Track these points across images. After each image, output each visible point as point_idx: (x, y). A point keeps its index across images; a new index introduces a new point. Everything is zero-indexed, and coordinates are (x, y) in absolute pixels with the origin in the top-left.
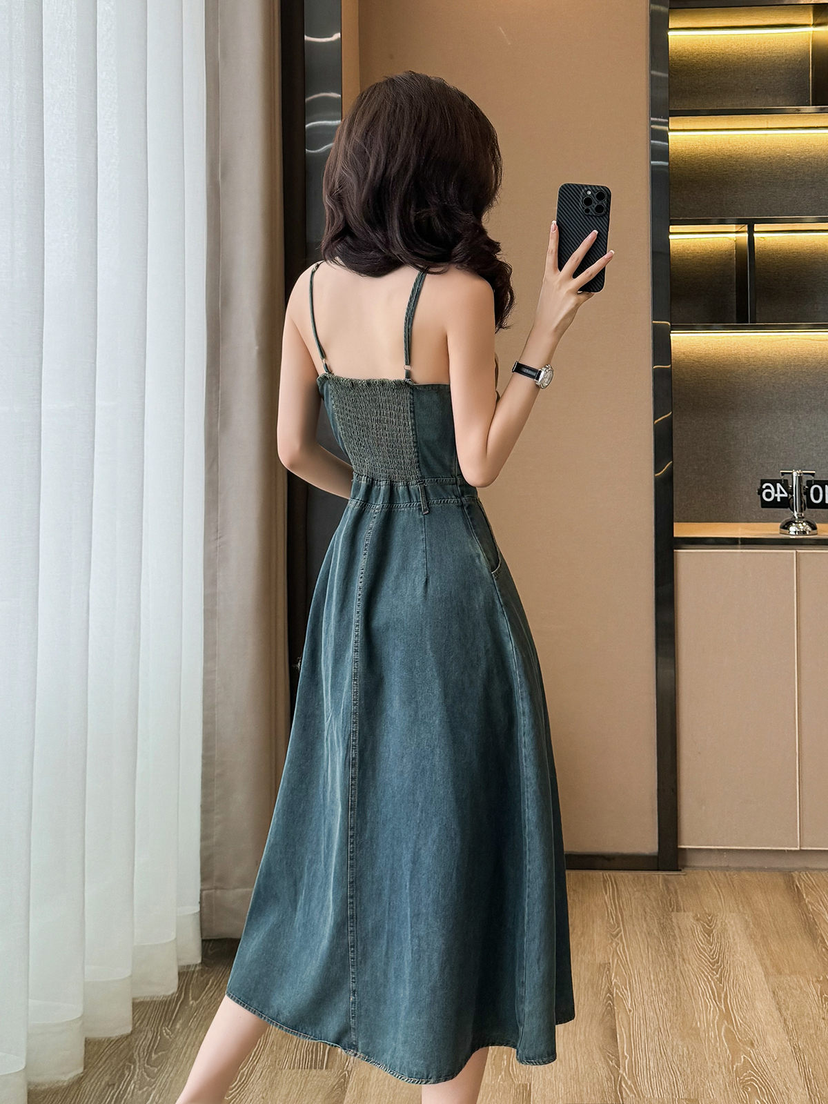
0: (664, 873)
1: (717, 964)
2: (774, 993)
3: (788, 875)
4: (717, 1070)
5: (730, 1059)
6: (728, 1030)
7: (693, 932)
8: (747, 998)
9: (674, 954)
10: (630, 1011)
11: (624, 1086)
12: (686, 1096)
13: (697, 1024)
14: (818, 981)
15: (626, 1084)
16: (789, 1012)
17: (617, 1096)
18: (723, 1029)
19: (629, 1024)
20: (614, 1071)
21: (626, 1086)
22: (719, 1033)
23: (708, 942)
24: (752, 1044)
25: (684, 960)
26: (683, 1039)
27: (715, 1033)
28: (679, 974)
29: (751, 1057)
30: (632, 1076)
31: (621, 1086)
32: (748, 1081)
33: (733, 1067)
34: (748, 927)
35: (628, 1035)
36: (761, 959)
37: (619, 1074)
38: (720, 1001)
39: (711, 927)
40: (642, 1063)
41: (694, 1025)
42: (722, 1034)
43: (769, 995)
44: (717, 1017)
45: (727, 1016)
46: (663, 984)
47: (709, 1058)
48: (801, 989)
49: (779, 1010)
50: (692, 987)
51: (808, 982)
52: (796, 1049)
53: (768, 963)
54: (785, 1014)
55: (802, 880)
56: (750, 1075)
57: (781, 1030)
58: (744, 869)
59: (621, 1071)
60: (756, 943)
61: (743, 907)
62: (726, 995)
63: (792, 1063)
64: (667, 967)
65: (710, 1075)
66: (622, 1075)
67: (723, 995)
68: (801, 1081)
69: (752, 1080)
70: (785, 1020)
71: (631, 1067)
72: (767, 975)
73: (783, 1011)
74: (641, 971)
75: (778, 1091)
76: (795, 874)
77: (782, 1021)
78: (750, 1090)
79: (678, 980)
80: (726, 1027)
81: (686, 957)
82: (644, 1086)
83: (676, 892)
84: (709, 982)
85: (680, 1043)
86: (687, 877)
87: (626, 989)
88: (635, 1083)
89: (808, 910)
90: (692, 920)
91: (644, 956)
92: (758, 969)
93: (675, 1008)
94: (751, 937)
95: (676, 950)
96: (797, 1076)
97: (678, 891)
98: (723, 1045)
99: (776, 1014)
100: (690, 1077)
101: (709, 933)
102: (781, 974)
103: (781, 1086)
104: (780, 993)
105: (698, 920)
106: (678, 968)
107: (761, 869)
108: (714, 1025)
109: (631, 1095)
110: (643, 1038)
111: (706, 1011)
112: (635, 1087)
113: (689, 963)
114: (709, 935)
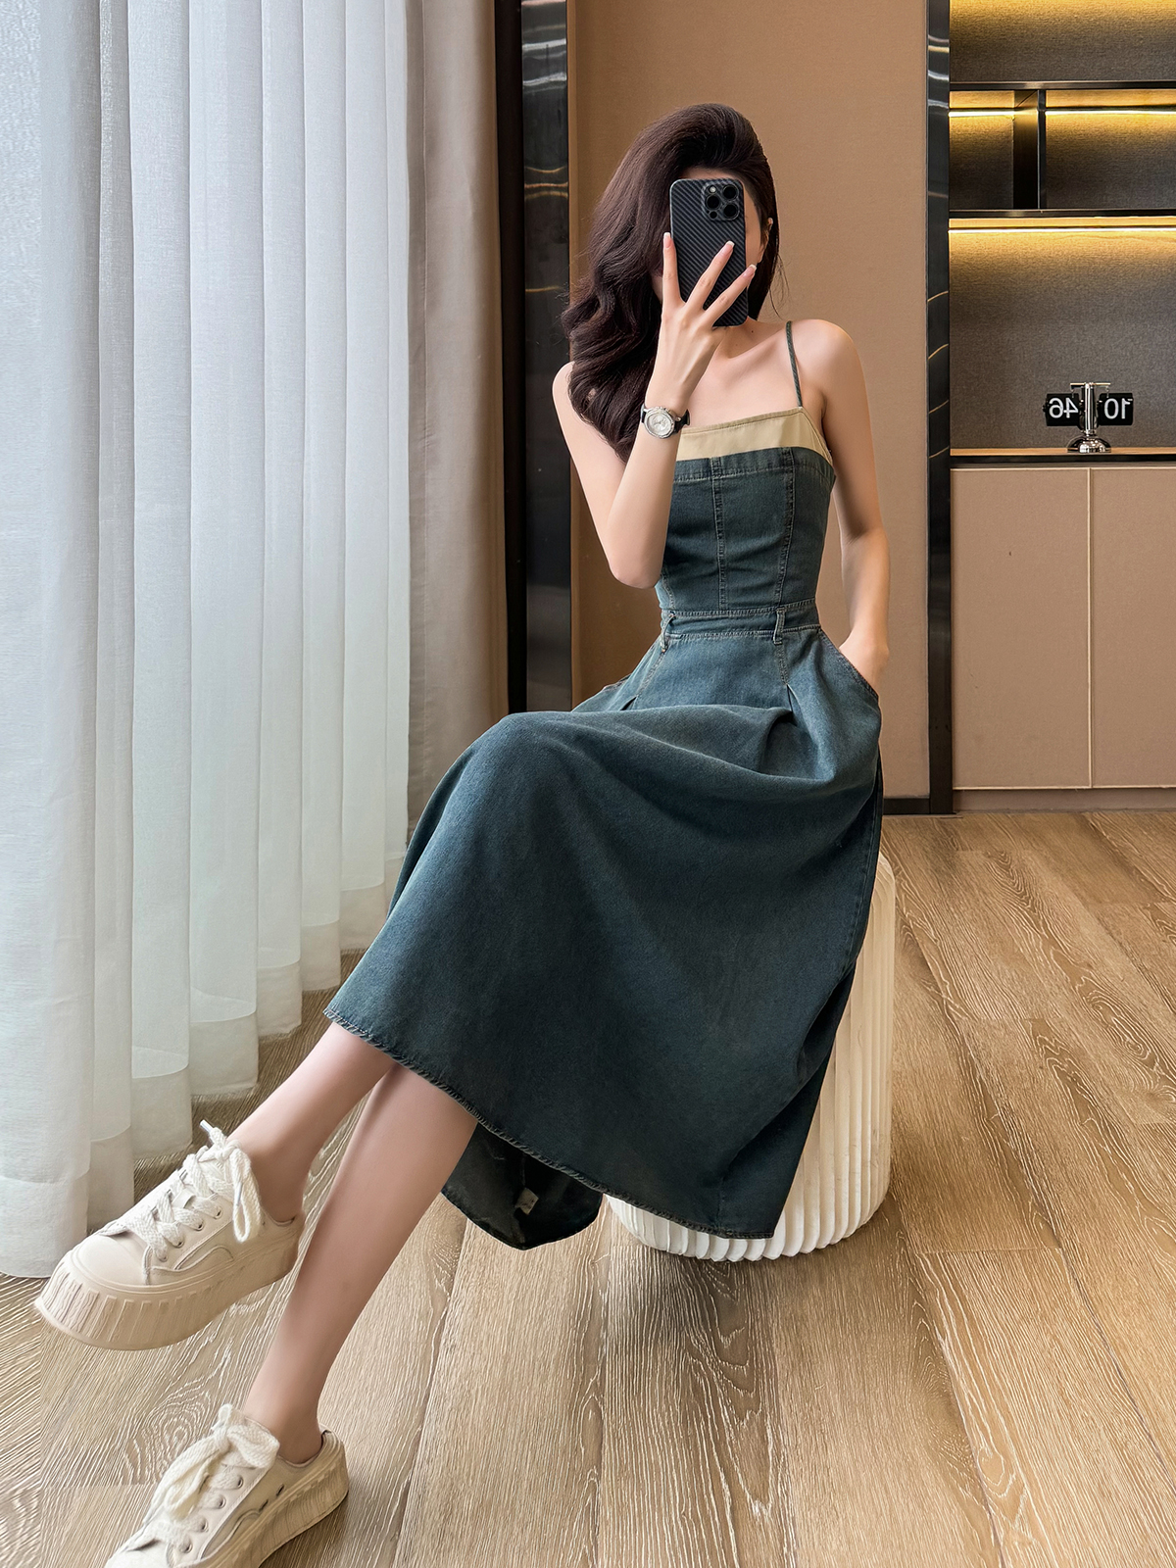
0: (938, 816)
1: (1025, 895)
2: (1098, 919)
3: (1078, 815)
4: (1057, 991)
5: (1069, 981)
6: (1057, 954)
7: (986, 867)
8: (1070, 925)
9: (971, 887)
10: (936, 941)
11: (951, 1009)
12: (1029, 1016)
13: (1019, 950)
14: (1145, 908)
15: (955, 1008)
16: (1122, 936)
17: (947, 1020)
18: (1051, 954)
19: (939, 953)
20: (936, 996)
21: (955, 1010)
22: (1049, 958)
23: (1009, 876)
24: (1090, 966)
25: (984, 893)
26: (1008, 964)
27: (1043, 958)
28: (983, 905)
29: (1093, 979)
30: (959, 1001)
31: (948, 1009)
32: (1095, 1000)
33: (1075, 989)
34: (1048, 863)
35: (940, 961)
36: (1074, 891)
37: (943, 999)
38: (1040, 929)
39: (1007, 863)
40: (966, 987)
41: (1016, 950)
42: (1052, 958)
43: (1095, 922)
44: (1041, 943)
45: (1052, 941)
46: (967, 915)
47: (1044, 981)
48: (1129, 915)
49: (1111, 934)
50: (1003, 918)
51: (1135, 908)
52: (1141, 969)
53: (1083, 894)
54: (1118, 937)
55: (1095, 820)
56: (1097, 994)
57: (1120, 954)
58: (1027, 811)
59: (944, 996)
60: (1062, 876)
61: (1037, 844)
62: (1044, 922)
63: (1143, 982)
64: (968, 900)
65: (1050, 996)
66: (947, 1000)
67: (1041, 923)
68: (1158, 997)
69: (1100, 999)
70: (1121, 944)
71: (954, 992)
72: (1085, 904)
73: (1115, 936)
74: (937, 904)
75: (1134, 1008)
76: (1087, 815)
77: (1117, 944)
78: (1102, 1009)
79: (984, 911)
80: (1054, 952)
81: (986, 890)
82: (977, 1008)
83: (957, 834)
84: (1021, 912)
85: (1005, 967)
86: (964, 820)
87: (925, 922)
88: (964, 1006)
89: (1113, 846)
90: (982, 857)
91: (937, 891)
92: (1072, 898)
93: (989, 936)
94: (1055, 870)
95: (973, 884)
96: (1153, 994)
97: (959, 832)
98: (1057, 968)
99: (1109, 938)
100: (1028, 998)
101: (1007, 868)
102: (1100, 903)
103: (1136, 1002)
104: (1106, 919)
105: (989, 857)
106: (981, 900)
107: (1047, 811)
108: (1039, 950)
109: (964, 1018)
110: (960, 965)
111: (1027, 939)
112: (967, 1010)
113: (992, 896)
114: (1007, 870)
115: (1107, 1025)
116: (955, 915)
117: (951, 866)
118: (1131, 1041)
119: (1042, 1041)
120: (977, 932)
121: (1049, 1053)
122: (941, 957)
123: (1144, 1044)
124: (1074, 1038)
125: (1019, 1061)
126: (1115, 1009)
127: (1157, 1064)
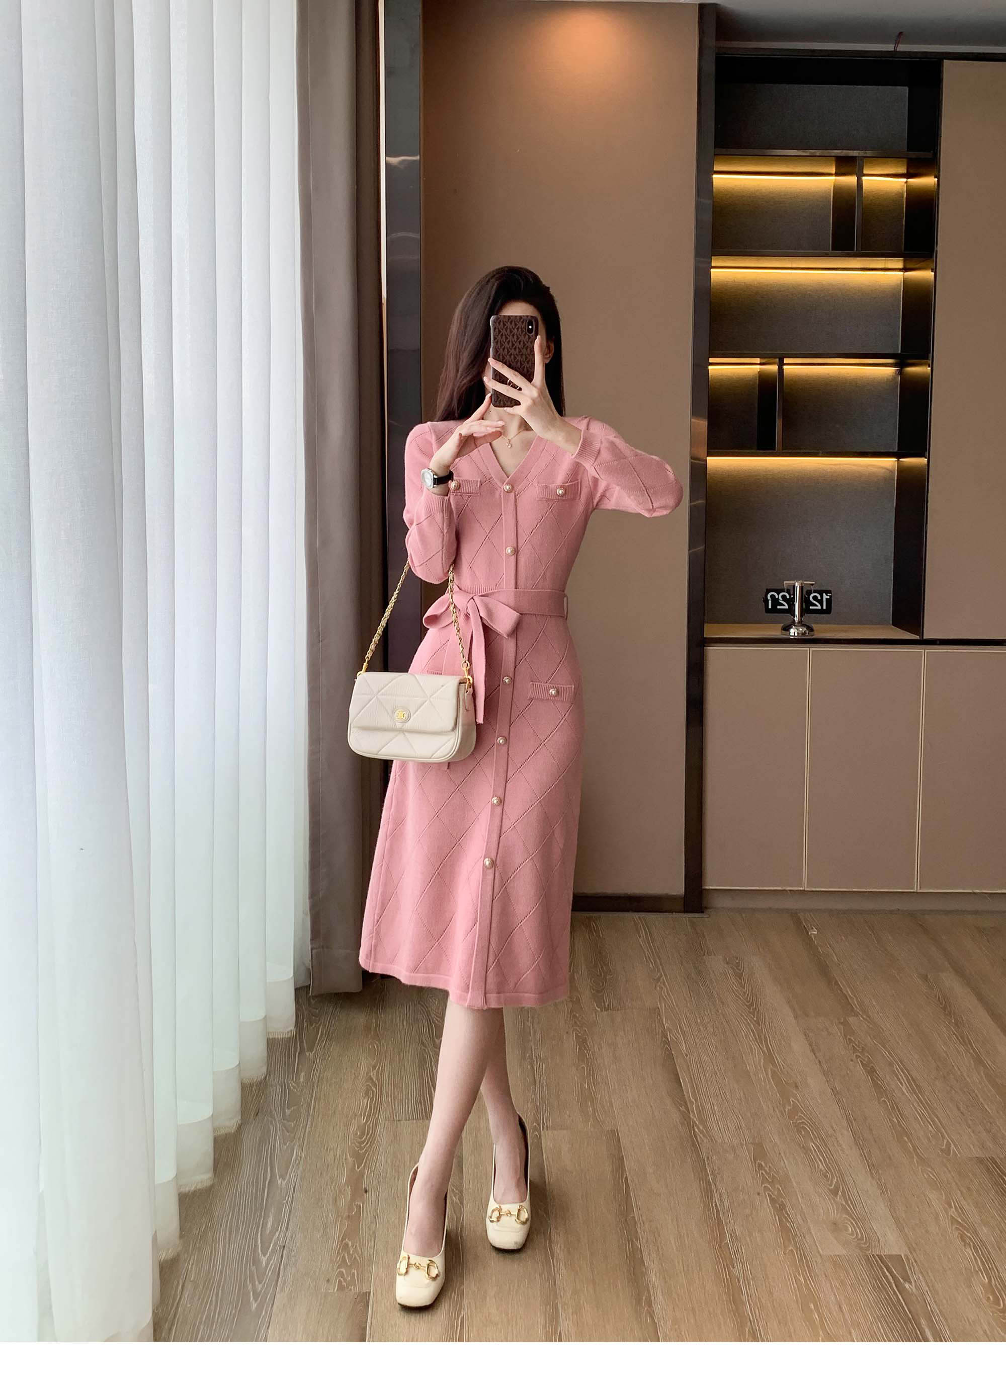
0: (691, 915)
1: (753, 1007)
2: (805, 1035)
3: (795, 915)
4: (773, 1113)
5: (781, 1102)
6: (773, 1072)
7: (726, 975)
8: (784, 1039)
9: (714, 996)
10: (687, 1055)
11: (696, 1130)
12: (751, 1139)
13: (746, 1067)
15: (698, 1128)
16: (821, 1054)
17: (693, 1141)
18: (769, 1071)
19: (689, 1068)
20: (686, 1116)
21: (699, 1131)
22: (767, 1074)
23: (740, 984)
24: (797, 1087)
25: (723, 1003)
26: (738, 1083)
27: (764, 1076)
28: (721, 1016)
29: (798, 1101)
30: (702, 1121)
31: (694, 1130)
32: (799, 1124)
33: (785, 1112)
34: (771, 970)
35: (690, 1079)
36: (789, 1002)
37: (690, 1119)
38: (762, 1043)
39: (740, 970)
40: (708, 1107)
42: (770, 1076)
43: (802, 1037)
44: (762, 1060)
45: (770, 1057)
46: (710, 1028)
47: (764, 1103)
48: (827, 1029)
49: (813, 1051)
50: (736, 1031)
51: (832, 1023)
52: (833, 1089)
53: (796, 1005)
54: (819, 1056)
55: (808, 921)
56: (801, 1118)
57: (819, 1073)
58: (756, 910)
59: (692, 1116)
60: (781, 985)
61: (763, 949)
62: (765, 1035)
63: (834, 1105)
64: (711, 1011)
65: (767, 1118)
66: (693, 1119)
67: (763, 1037)
68: (845, 1123)
69: (802, 1122)
70: (820, 1062)
71: (699, 1112)
72: (796, 1018)
73: (817, 1053)
74: (688, 1015)
75: (827, 1133)
76: (801, 915)
77: (817, 1062)
78: (803, 1133)
79: (722, 1023)
80: (771, 1070)
81: (724, 1000)
83: (703, 934)
84: (749, 1025)
85: (736, 1086)
86: (710, 920)
87: (679, 1033)
88: (705, 1127)
89: (820, 953)
90: (722, 963)
91: (688, 1000)
92: (787, 1011)
93: (725, 1051)
94: (776, 979)
95: (715, 993)
96: (840, 1118)
97: (706, 934)
98: (773, 1087)
99: (812, 1055)
101: (740, 976)
102: (808, 1016)
103: (828, 1127)
104: (811, 1034)
105: (727, 963)
106: (720, 1011)
108: (761, 1067)
109: (705, 1140)
110: (703, 1081)
111: (752, 1054)
112: (707, 1131)
113: (728, 1007)
114: (740, 979)
115: (806, 1150)
116: (701, 1027)
117: (699, 973)
118: (823, 1169)
119: (760, 1166)
120: (716, 1047)
121: (764, 1180)
122: (690, 1073)
123: (831, 1171)
124: (782, 1164)
125: (743, 1188)
126: (813, 1133)
127: (840, 1193)
